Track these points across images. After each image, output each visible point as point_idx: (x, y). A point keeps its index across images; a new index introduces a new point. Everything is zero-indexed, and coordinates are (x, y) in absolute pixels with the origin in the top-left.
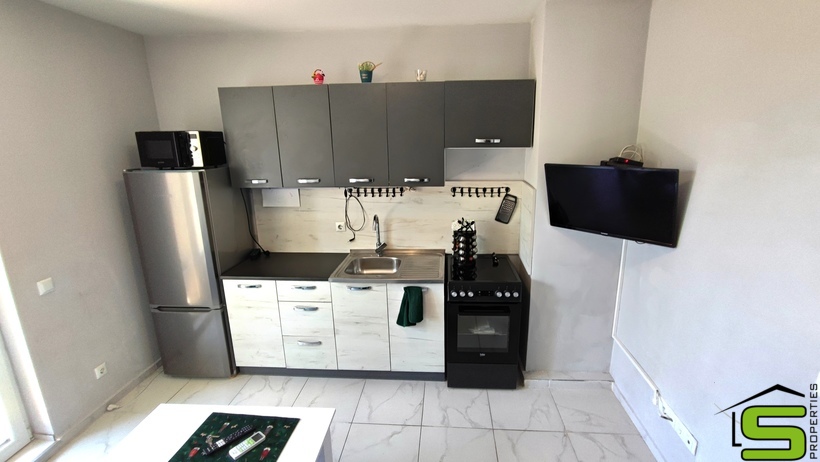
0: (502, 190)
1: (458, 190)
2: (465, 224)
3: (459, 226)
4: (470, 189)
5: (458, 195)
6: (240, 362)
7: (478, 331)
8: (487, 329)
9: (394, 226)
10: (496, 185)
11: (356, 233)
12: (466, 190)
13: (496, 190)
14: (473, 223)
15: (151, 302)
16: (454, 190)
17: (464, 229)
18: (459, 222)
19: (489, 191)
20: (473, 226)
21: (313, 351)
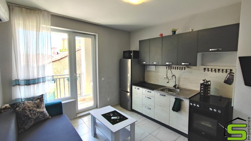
0: (228, 70)
1: (207, 69)
2: (206, 81)
3: (203, 82)
4: (212, 69)
5: (206, 71)
6: (133, 108)
7: (203, 123)
8: (208, 124)
9: (181, 80)
10: (225, 68)
11: (169, 80)
12: (210, 69)
13: (225, 70)
14: (209, 81)
15: (120, 88)
16: (205, 69)
17: (205, 83)
18: (203, 80)
19: (221, 70)
20: (209, 83)
21: (149, 111)
